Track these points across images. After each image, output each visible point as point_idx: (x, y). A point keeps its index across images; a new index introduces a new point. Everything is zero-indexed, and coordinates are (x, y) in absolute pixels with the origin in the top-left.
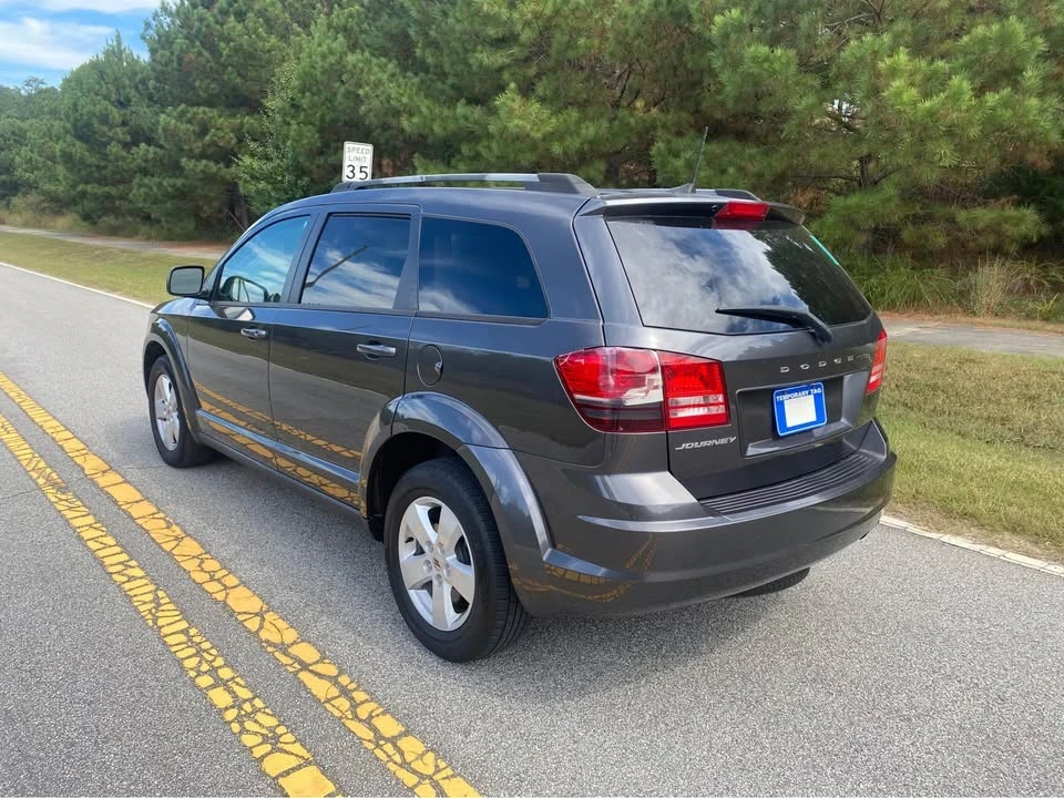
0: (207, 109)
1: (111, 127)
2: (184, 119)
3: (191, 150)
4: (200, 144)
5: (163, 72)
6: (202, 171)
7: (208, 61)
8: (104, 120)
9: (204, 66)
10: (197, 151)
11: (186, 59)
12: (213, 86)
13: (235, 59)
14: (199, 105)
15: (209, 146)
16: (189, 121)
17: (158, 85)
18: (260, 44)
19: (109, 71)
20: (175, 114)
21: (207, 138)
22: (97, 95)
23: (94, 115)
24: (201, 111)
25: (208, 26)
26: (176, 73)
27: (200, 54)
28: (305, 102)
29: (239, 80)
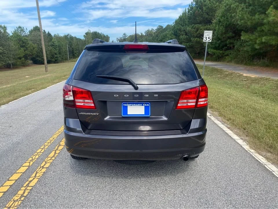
0: (199, 25)
1: (181, 32)
2: (193, 28)
3: (194, 36)
4: (196, 34)
5: (190, 17)
6: (196, 41)
7: (201, 12)
8: (180, 30)
9: (200, 14)
10: (195, 36)
11: (196, 13)
12: (201, 18)
13: (207, 11)
14: (197, 24)
15: (198, 34)
16: (194, 28)
17: (189, 20)
18: (214, 5)
19: (182, 18)
20: (191, 27)
21: (198, 32)
22: (179, 24)
23: (178, 29)
24: (197, 26)
25: (202, 3)
26: (193, 17)
27: (199, 11)
28: (221, 20)
29: (207, 16)
